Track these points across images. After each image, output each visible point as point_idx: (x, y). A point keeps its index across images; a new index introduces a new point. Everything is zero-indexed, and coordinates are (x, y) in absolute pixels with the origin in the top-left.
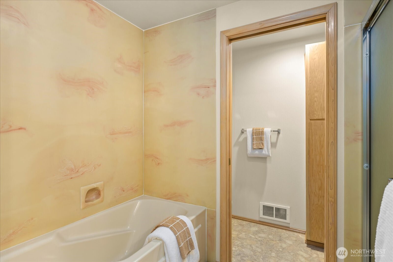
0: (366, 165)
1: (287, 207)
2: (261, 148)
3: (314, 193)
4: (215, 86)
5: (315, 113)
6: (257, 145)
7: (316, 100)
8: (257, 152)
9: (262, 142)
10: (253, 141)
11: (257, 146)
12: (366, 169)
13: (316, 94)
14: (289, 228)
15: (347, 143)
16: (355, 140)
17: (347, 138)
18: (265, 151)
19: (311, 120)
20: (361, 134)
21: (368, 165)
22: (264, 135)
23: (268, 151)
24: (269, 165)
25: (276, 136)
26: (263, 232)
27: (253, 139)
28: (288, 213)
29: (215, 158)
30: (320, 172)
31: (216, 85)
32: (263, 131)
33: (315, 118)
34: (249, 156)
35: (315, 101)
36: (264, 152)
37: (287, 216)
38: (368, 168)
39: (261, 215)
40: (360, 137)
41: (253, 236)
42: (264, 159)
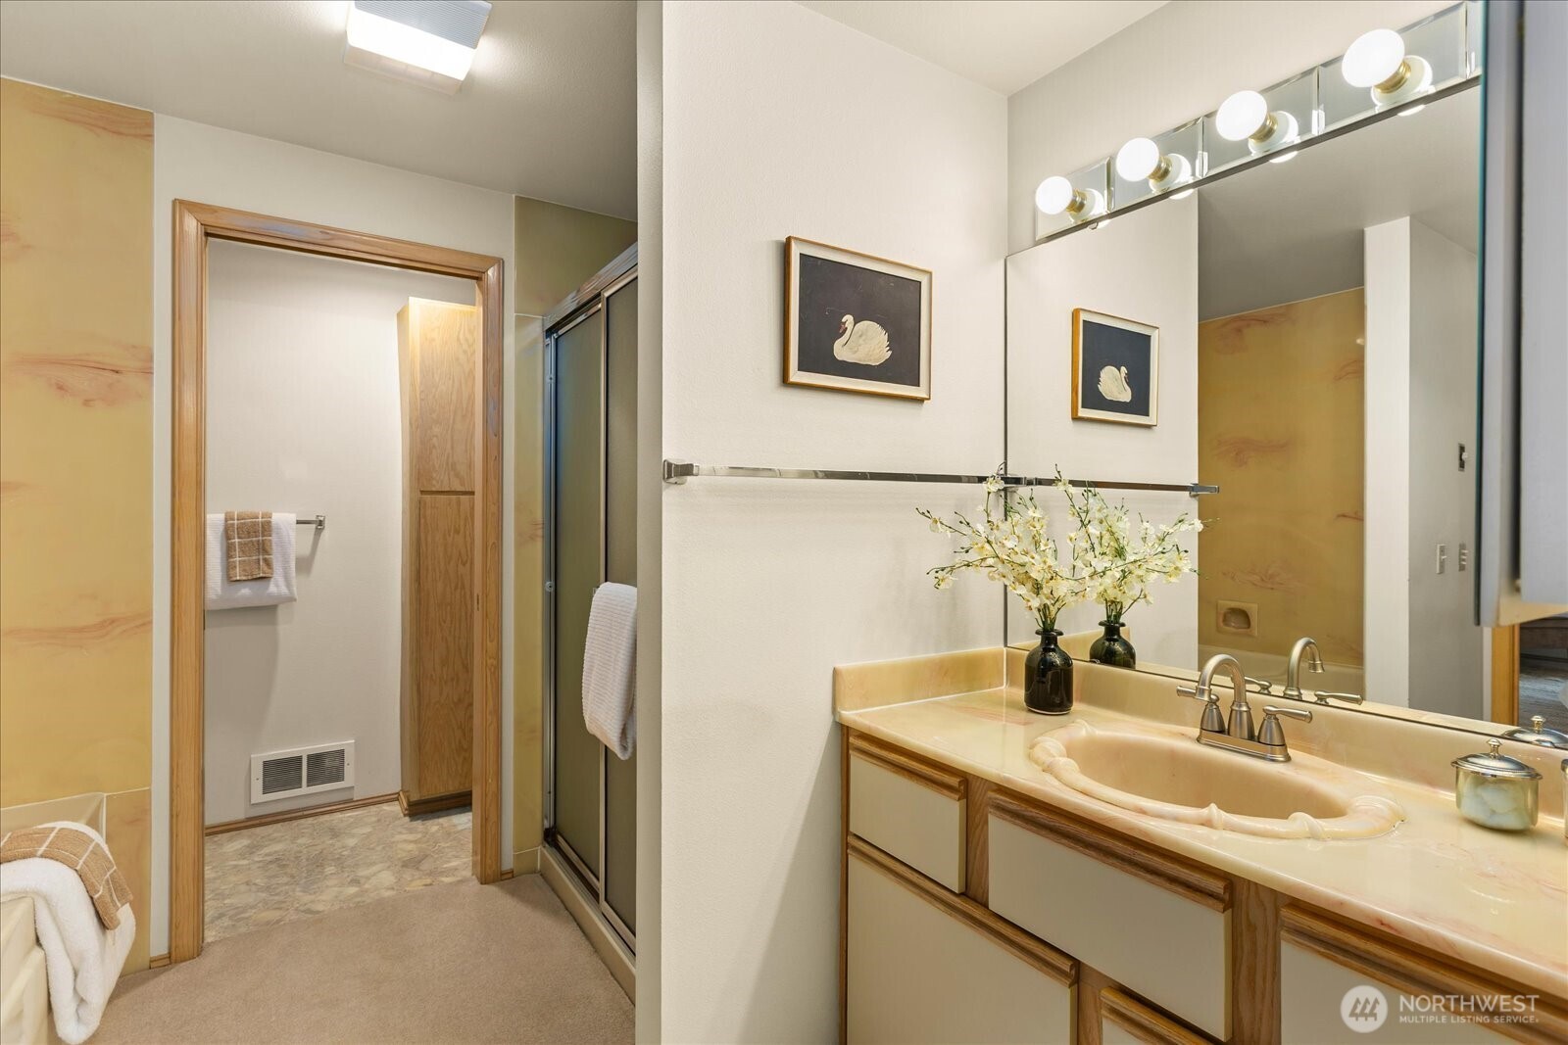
0: (548, 583)
1: (346, 743)
2: (261, 575)
3: (432, 676)
4: (147, 372)
5: (434, 475)
6: (247, 568)
7: (436, 444)
8: (245, 591)
9: (267, 557)
10: (231, 557)
11: (245, 570)
12: (548, 590)
13: (436, 430)
14: (351, 801)
15: (520, 544)
16: (532, 538)
17: (519, 534)
18: (277, 586)
19: (422, 492)
20: (541, 526)
21: (553, 583)
22: (274, 535)
23: (288, 585)
24: (287, 628)
25: (311, 537)
26: (270, 840)
27: (228, 551)
28: (349, 758)
29: (149, 613)
30: (445, 622)
31: (151, 368)
32: (270, 522)
33: (434, 489)
34: (210, 606)
35: (434, 447)
36: (272, 588)
37: (346, 767)
38: (552, 589)
39: (258, 795)
40: (540, 532)
41: (245, 862)
42: (266, 612)
